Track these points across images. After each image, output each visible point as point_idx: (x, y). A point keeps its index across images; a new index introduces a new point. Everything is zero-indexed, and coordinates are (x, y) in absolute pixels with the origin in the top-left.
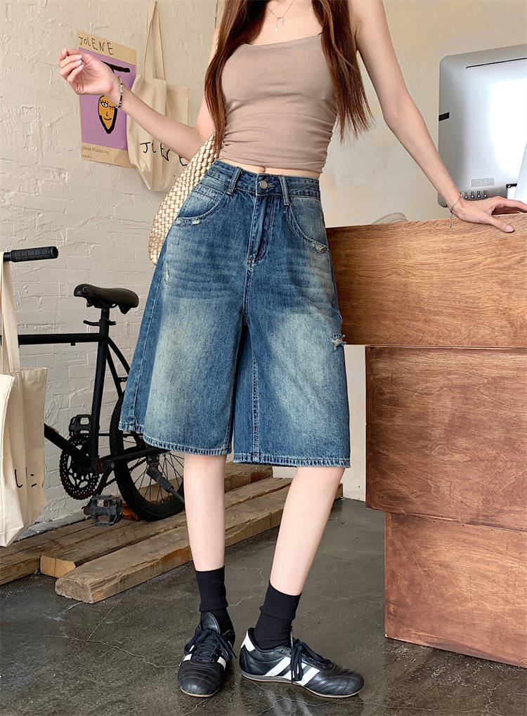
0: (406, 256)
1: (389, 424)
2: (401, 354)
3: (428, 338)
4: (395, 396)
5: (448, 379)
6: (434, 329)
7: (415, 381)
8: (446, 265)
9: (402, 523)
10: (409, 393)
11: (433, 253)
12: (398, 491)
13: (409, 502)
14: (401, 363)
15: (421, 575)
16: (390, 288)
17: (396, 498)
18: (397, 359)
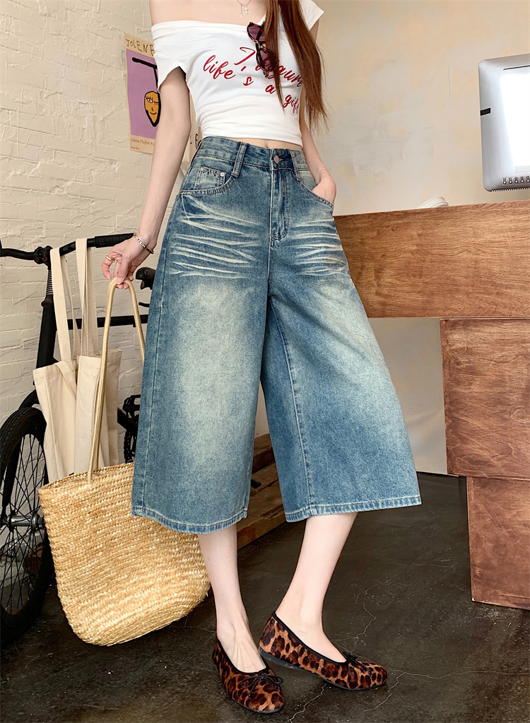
0: (475, 235)
1: (467, 391)
2: (476, 326)
3: (501, 310)
4: (472, 365)
5: (523, 347)
6: (506, 301)
7: (491, 350)
8: (514, 243)
9: (483, 486)
10: (486, 362)
11: (501, 231)
12: (478, 455)
13: (491, 466)
14: (476, 334)
15: (505, 536)
16: (462, 264)
17: (478, 462)
18: (472, 330)
